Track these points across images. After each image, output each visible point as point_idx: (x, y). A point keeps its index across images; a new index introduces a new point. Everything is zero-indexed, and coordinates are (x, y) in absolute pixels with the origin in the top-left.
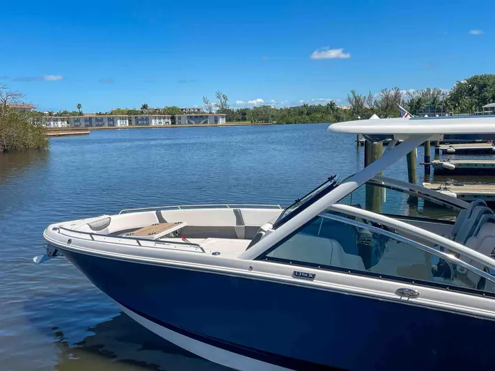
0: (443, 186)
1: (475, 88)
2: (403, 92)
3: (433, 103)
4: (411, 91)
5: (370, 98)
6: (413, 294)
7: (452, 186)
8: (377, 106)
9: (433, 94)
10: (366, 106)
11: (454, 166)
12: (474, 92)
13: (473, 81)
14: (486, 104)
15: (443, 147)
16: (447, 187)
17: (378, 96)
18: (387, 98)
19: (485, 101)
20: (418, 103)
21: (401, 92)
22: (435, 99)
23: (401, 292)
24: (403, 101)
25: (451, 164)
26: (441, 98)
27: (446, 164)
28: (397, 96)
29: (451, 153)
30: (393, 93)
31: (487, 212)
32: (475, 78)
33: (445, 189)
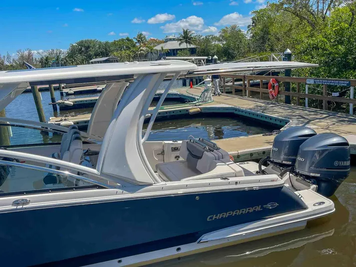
0: (63, 118)
1: (83, 49)
2: (34, 52)
3: (57, 60)
4: (41, 51)
5: (9, 57)
6: (26, 202)
7: (70, 118)
8: (16, 63)
9: (56, 53)
10: (6, 63)
11: (72, 103)
12: (83, 51)
13: (81, 44)
14: (91, 59)
15: (65, 91)
16: (66, 118)
17: (15, 56)
18: (22, 56)
19: (90, 57)
20: (46, 60)
21: (32, 52)
22: (58, 57)
23: (16, 203)
24: (35, 59)
25: (70, 102)
26: (62, 56)
27: (66, 102)
28: (30, 55)
29: (71, 94)
30: (26, 53)
31: (75, 133)
32: (82, 42)
33: (65, 120)
